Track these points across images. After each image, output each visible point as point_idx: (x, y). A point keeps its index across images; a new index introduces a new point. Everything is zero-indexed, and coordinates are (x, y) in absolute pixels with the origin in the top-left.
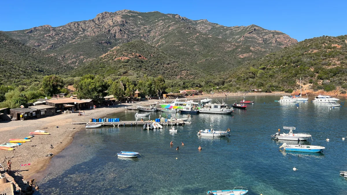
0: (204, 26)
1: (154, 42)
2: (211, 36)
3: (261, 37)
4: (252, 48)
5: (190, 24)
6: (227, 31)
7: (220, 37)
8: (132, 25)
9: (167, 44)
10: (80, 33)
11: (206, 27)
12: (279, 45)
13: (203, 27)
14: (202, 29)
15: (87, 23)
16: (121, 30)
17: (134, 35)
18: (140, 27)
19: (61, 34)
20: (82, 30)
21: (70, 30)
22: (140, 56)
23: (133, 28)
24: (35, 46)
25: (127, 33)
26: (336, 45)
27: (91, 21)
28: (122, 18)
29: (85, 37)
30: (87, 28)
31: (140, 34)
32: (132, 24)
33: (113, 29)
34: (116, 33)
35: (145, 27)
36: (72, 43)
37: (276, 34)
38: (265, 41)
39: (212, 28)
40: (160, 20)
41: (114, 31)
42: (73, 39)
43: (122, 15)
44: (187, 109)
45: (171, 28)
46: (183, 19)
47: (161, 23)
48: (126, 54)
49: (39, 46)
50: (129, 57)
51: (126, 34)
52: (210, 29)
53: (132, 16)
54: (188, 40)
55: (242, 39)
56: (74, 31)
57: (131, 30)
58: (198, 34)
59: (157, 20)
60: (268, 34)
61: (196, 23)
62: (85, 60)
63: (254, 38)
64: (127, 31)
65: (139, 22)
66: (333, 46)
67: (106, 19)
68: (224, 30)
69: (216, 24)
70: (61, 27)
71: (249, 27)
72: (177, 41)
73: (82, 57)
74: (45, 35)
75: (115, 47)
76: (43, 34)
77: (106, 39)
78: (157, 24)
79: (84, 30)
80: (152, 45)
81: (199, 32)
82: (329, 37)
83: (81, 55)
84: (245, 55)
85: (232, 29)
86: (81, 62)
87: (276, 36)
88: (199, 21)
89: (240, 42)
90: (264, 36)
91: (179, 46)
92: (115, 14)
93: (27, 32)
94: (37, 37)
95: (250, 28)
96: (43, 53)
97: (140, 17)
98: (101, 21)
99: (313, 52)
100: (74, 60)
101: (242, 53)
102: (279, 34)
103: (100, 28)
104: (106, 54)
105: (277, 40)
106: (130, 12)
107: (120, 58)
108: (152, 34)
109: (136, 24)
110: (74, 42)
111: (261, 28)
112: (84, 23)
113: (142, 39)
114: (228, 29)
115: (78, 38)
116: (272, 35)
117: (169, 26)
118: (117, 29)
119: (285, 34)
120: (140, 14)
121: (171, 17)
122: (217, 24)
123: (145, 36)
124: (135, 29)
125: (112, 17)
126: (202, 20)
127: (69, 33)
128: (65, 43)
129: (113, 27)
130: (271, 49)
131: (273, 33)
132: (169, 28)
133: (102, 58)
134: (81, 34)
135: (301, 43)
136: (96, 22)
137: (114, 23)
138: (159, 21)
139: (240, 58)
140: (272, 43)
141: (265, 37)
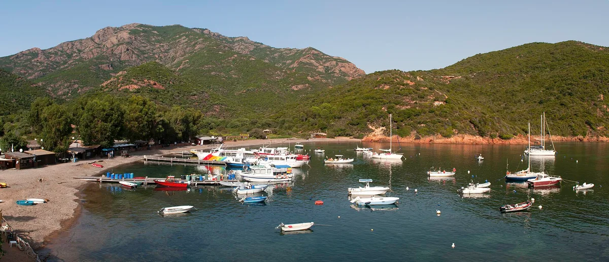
0: (243, 45)
1: (173, 65)
2: (253, 59)
3: (322, 64)
4: (310, 78)
5: (224, 42)
6: (276, 53)
7: (267, 61)
8: (144, 43)
9: (191, 68)
10: (74, 55)
11: (246, 47)
12: (344, 75)
13: (242, 47)
14: (241, 49)
15: (83, 42)
16: (128, 50)
17: (146, 55)
18: (154, 45)
19: (51, 57)
20: (77, 52)
21: (62, 51)
22: (155, 84)
23: (145, 47)
24: (21, 74)
25: (136, 52)
26: (409, 82)
27: (90, 40)
28: (129, 33)
29: (81, 60)
30: (83, 48)
31: (154, 54)
32: (143, 41)
33: (118, 48)
34: (121, 53)
35: (162, 44)
36: (64, 68)
37: (341, 62)
38: (327, 69)
39: (254, 49)
40: (183, 36)
41: (120, 51)
42: (65, 62)
43: (130, 30)
44: (236, 161)
45: (197, 47)
46: (214, 35)
47: (184, 39)
48: (136, 81)
49: (25, 73)
50: (140, 85)
51: (135, 54)
52: (252, 49)
53: (144, 31)
54: (221, 63)
55: (295, 65)
56: (67, 53)
57: (143, 49)
58: (236, 56)
59: (178, 36)
60: (329, 61)
61: (232, 41)
62: (80, 91)
63: (311, 64)
64: (137, 51)
65: (154, 39)
66: (405, 82)
67: (109, 36)
68: (271, 51)
69: (260, 43)
70: (51, 49)
71: (305, 50)
72: (207, 65)
73: (76, 86)
74: (33, 61)
75: (121, 73)
76: (30, 59)
77: (108, 61)
78: (179, 41)
79: (80, 51)
80: (171, 70)
81: (238, 53)
82: (401, 72)
83: (75, 83)
84: (300, 87)
85: (282, 52)
86: (75, 92)
87: (340, 64)
88: (237, 39)
89: (293, 68)
90: (324, 63)
91: (209, 71)
92: (121, 29)
93: (12, 58)
94: (23, 63)
95: (307, 52)
96: (30, 82)
97: (155, 32)
98: (101, 39)
99: (385, 88)
100: (67, 90)
101: (296, 84)
102: (343, 62)
103: (100, 48)
104: (109, 81)
105: (341, 70)
106: (141, 26)
107: (128, 87)
108: (171, 53)
109: (149, 42)
110: (67, 67)
111: (320, 52)
112: (80, 42)
113: (157, 61)
114: (276, 50)
115: (72, 61)
116: (334, 63)
117: (196, 43)
118: (123, 48)
119: (350, 62)
120: (154, 28)
121: (198, 32)
122: (262, 44)
123: (161, 57)
124: (147, 48)
125: (117, 33)
126: (240, 38)
127: (61, 55)
128: (54, 69)
129: (118, 45)
130: (334, 80)
131: (336, 60)
132: (195, 47)
133: (103, 87)
134: (76, 56)
135: (370, 75)
136: (96, 41)
137: (119, 41)
138: (180, 37)
139: (293, 91)
140: (335, 73)
141: (326, 65)
